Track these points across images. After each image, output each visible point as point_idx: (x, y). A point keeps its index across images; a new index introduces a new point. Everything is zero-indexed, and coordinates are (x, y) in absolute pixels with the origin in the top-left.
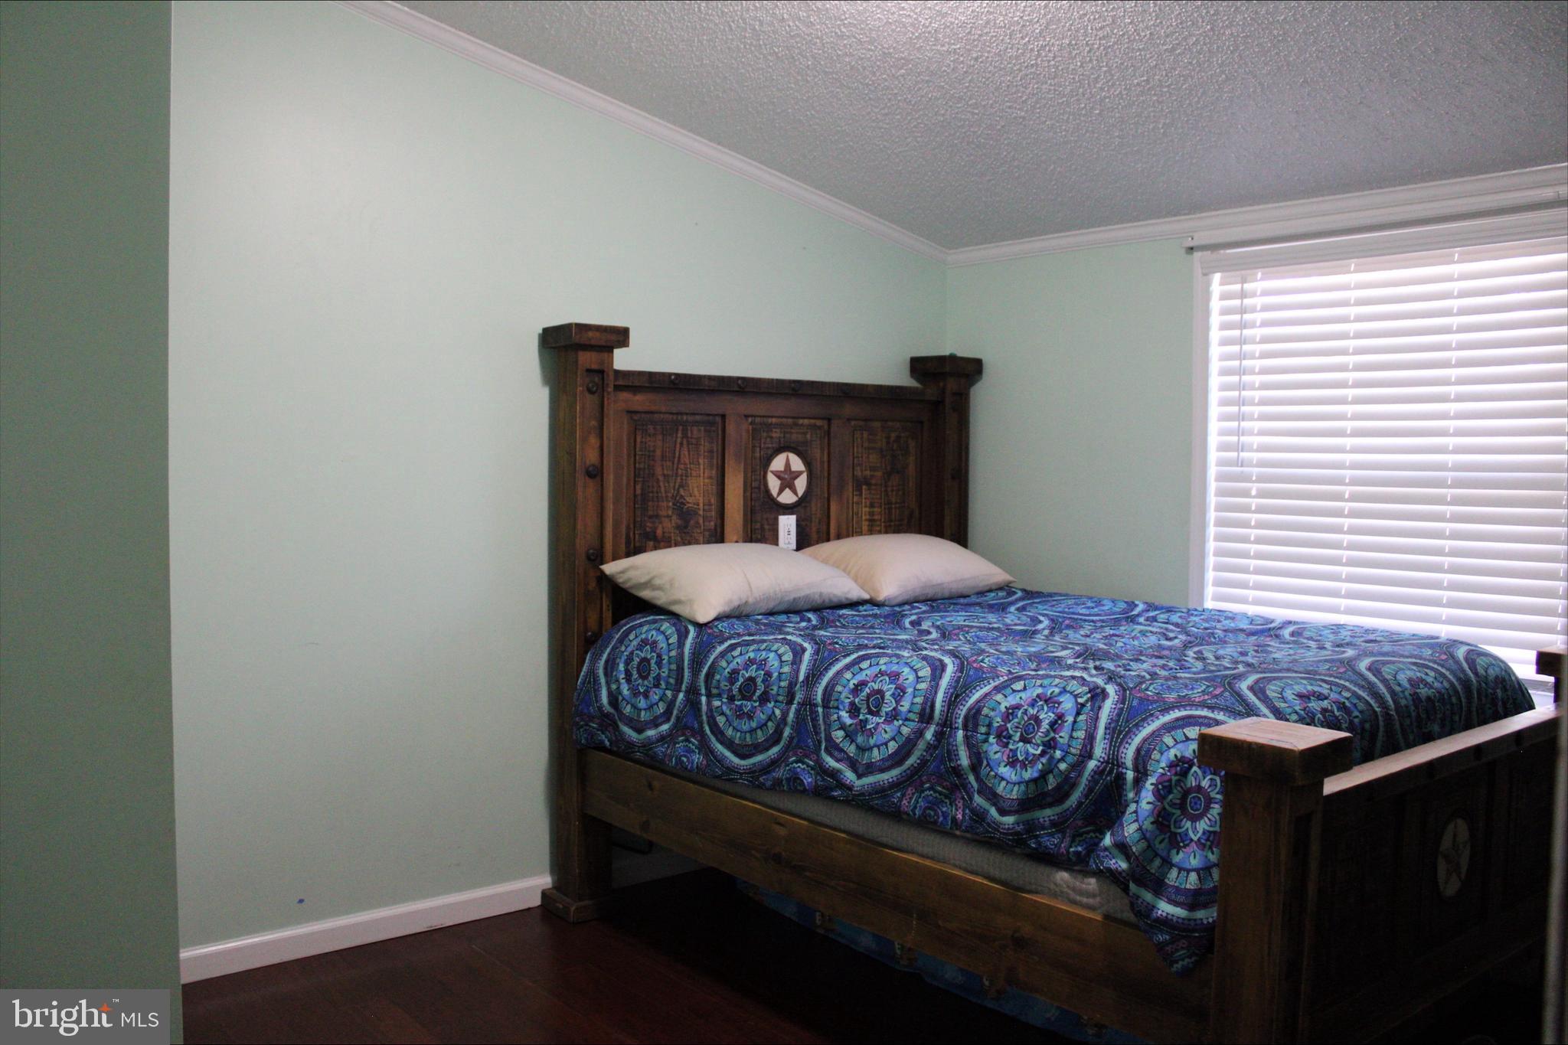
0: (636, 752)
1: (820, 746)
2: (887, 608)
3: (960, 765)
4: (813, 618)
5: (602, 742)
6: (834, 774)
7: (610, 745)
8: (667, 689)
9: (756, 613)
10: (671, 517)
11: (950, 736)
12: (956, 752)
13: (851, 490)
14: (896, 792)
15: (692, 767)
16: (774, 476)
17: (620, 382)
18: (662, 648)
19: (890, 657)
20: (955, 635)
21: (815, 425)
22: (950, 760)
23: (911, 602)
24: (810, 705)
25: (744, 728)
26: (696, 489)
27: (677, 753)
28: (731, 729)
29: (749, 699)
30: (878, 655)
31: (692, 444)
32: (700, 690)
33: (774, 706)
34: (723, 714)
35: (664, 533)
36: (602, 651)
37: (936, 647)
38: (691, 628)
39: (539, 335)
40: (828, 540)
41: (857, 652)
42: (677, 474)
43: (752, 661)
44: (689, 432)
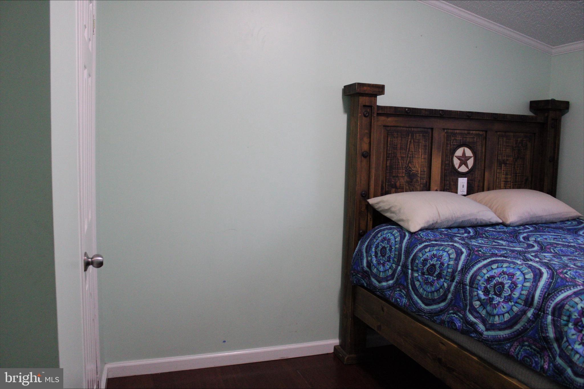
0: (377, 292)
1: (466, 307)
2: (511, 228)
3: (548, 336)
4: (471, 231)
5: (363, 284)
6: (473, 324)
7: (367, 286)
8: (393, 263)
9: (442, 227)
10: (404, 177)
11: (543, 317)
12: (546, 328)
13: (496, 166)
14: (507, 343)
15: (402, 304)
16: (456, 158)
17: (380, 112)
18: (392, 243)
19: (509, 263)
20: (548, 248)
21: (479, 134)
22: (542, 332)
23: (524, 225)
24: (463, 284)
25: (428, 290)
26: (417, 164)
27: (395, 296)
28: (422, 289)
29: (432, 275)
30: (503, 262)
31: (416, 142)
32: (408, 266)
33: (444, 281)
34: (418, 280)
35: (400, 184)
36: (366, 240)
37: (537, 259)
38: (407, 234)
39: (343, 89)
40: (483, 191)
41: (491, 258)
42: (408, 156)
43: (434, 256)
44: (415, 136)
